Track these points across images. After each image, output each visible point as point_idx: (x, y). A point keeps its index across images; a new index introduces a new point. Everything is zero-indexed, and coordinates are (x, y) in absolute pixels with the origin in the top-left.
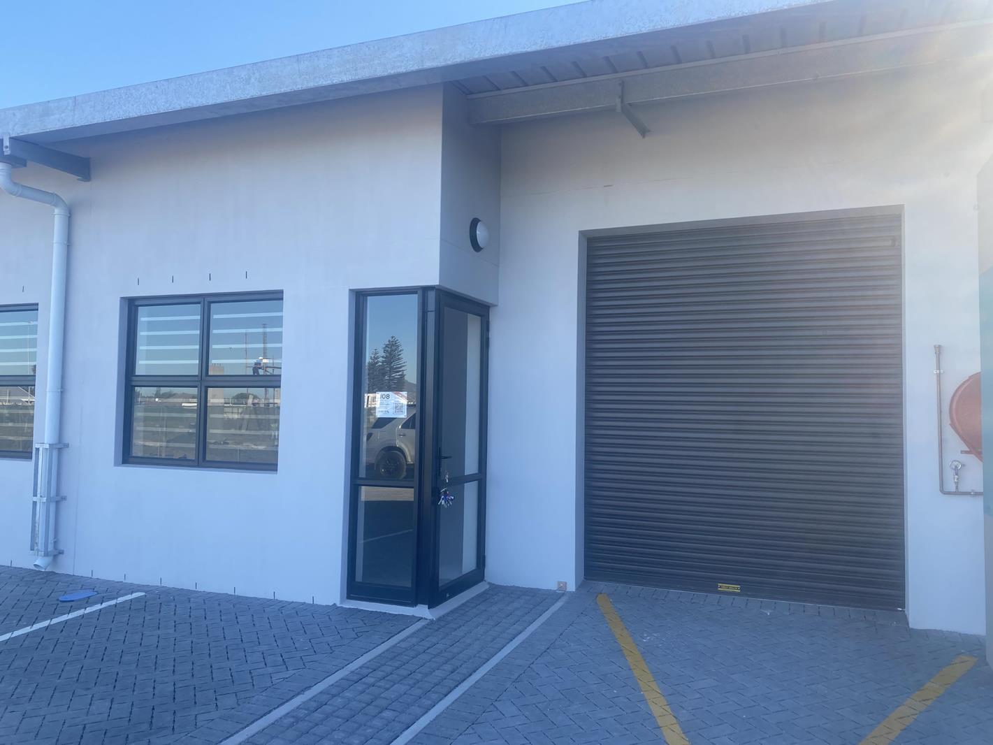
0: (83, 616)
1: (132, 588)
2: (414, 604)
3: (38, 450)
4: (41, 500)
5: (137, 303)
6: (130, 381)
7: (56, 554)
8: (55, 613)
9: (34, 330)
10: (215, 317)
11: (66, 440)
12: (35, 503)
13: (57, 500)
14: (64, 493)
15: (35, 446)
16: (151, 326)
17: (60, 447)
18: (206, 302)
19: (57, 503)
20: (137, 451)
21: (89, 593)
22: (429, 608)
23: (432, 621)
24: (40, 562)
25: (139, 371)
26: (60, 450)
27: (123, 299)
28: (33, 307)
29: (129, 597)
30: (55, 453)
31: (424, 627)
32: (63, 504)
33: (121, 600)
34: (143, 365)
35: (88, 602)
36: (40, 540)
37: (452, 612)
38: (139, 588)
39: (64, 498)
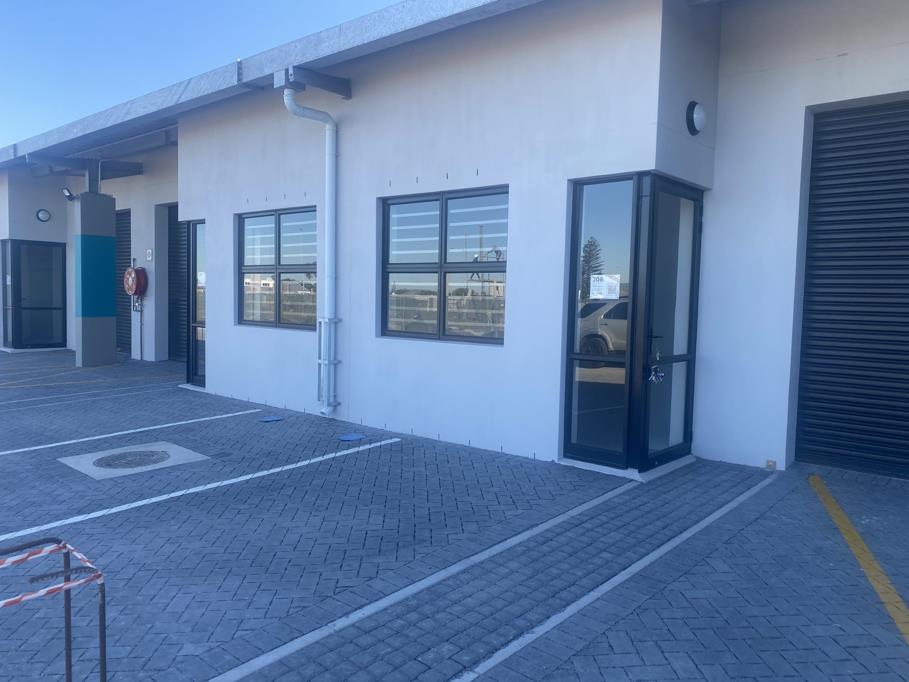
0: (358, 452)
1: (392, 435)
2: (625, 467)
3: (320, 323)
4: (324, 362)
5: (390, 202)
6: (385, 268)
7: (335, 405)
8: (337, 449)
9: (313, 227)
10: (451, 211)
11: (340, 316)
12: (320, 365)
13: (335, 364)
14: (339, 358)
15: (319, 320)
16: (401, 222)
17: (336, 321)
18: (443, 198)
19: (335, 365)
20: (392, 326)
21: (360, 436)
22: (639, 472)
23: (642, 483)
24: (326, 410)
25: (392, 260)
26: (336, 323)
27: (379, 199)
28: (312, 209)
29: (389, 441)
30: (333, 325)
31: (635, 488)
32: (339, 366)
33: (383, 443)
34: (395, 255)
35: (360, 442)
36: (324, 393)
37: (660, 478)
38: (396, 435)
39: (340, 362)
